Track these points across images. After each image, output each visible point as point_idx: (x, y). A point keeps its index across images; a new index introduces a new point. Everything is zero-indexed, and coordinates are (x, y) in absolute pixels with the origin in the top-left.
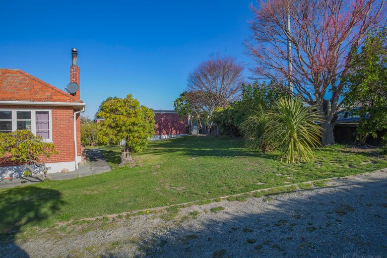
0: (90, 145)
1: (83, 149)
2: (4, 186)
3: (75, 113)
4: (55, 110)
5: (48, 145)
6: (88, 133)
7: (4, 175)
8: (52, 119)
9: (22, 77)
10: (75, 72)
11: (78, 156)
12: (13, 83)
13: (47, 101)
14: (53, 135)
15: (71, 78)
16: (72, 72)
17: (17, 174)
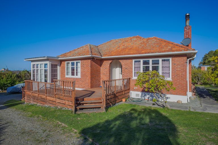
0: (197, 84)
1: (193, 87)
2: (144, 104)
3: (188, 60)
4: (174, 58)
5: (168, 82)
6: (196, 75)
7: (146, 97)
8: (172, 64)
9: (156, 40)
10: (187, 31)
11: (189, 91)
12: (151, 44)
13: (169, 52)
14: (172, 75)
15: (185, 35)
16: (185, 31)
17: (151, 98)
